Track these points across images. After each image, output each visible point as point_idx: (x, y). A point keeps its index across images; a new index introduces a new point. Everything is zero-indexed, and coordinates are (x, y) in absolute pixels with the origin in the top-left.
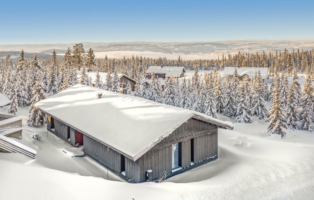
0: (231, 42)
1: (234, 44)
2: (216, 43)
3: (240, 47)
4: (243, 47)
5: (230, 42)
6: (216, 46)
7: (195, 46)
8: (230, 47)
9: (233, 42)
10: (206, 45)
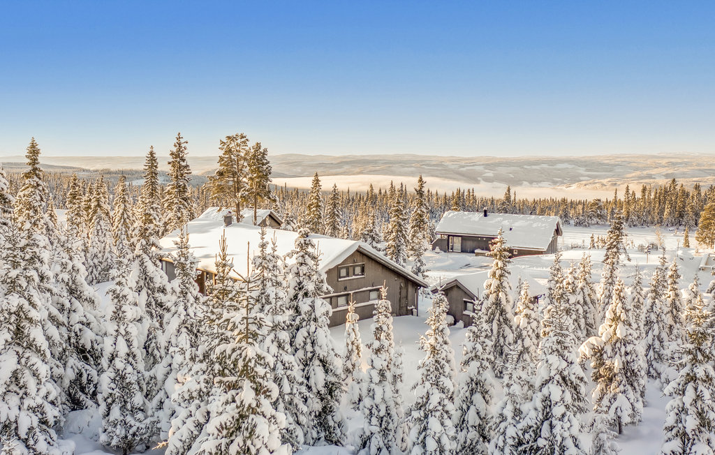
0: (623, 160)
1: (630, 163)
2: (585, 162)
3: (645, 172)
4: (653, 172)
5: (619, 159)
6: (584, 169)
7: (534, 167)
8: (618, 170)
9: (627, 159)
10: (560, 166)
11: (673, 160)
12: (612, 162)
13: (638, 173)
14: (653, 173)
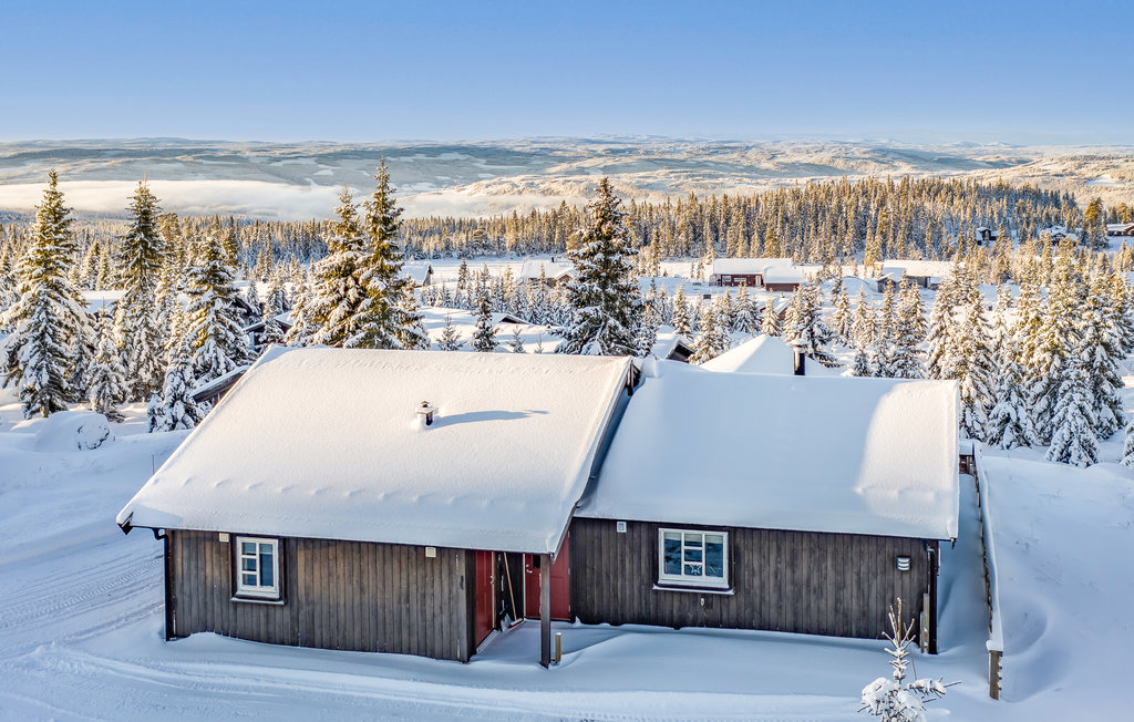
11: (613, 146)
12: (527, 149)
13: (564, 166)
14: (586, 165)
